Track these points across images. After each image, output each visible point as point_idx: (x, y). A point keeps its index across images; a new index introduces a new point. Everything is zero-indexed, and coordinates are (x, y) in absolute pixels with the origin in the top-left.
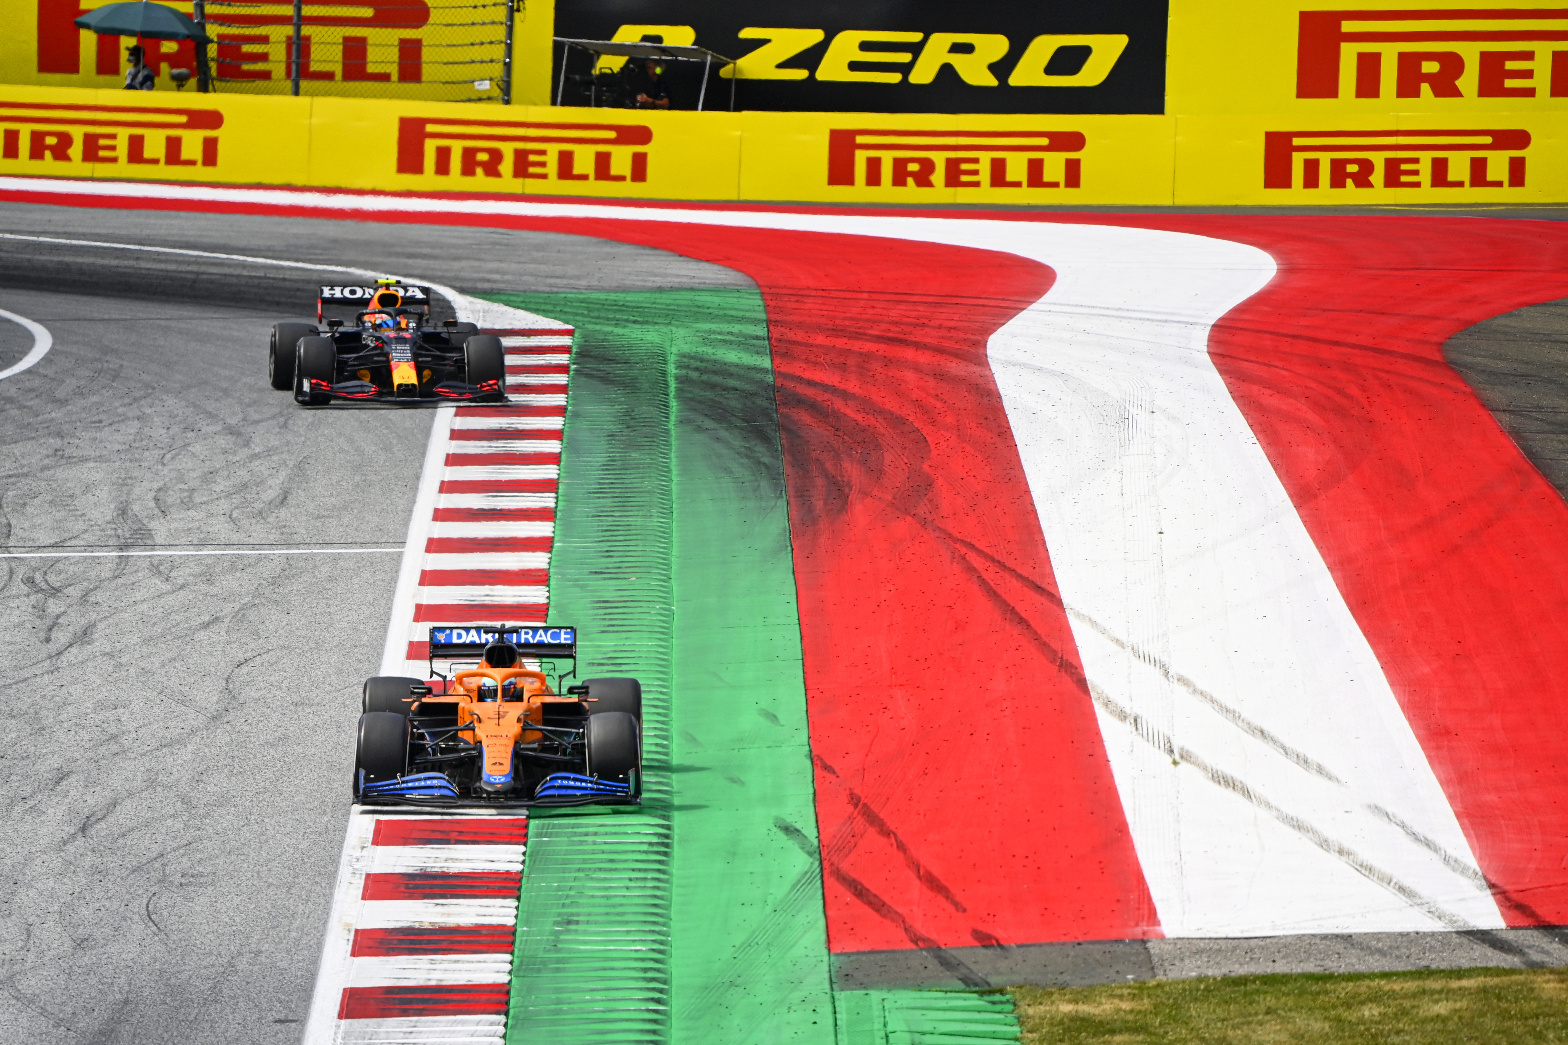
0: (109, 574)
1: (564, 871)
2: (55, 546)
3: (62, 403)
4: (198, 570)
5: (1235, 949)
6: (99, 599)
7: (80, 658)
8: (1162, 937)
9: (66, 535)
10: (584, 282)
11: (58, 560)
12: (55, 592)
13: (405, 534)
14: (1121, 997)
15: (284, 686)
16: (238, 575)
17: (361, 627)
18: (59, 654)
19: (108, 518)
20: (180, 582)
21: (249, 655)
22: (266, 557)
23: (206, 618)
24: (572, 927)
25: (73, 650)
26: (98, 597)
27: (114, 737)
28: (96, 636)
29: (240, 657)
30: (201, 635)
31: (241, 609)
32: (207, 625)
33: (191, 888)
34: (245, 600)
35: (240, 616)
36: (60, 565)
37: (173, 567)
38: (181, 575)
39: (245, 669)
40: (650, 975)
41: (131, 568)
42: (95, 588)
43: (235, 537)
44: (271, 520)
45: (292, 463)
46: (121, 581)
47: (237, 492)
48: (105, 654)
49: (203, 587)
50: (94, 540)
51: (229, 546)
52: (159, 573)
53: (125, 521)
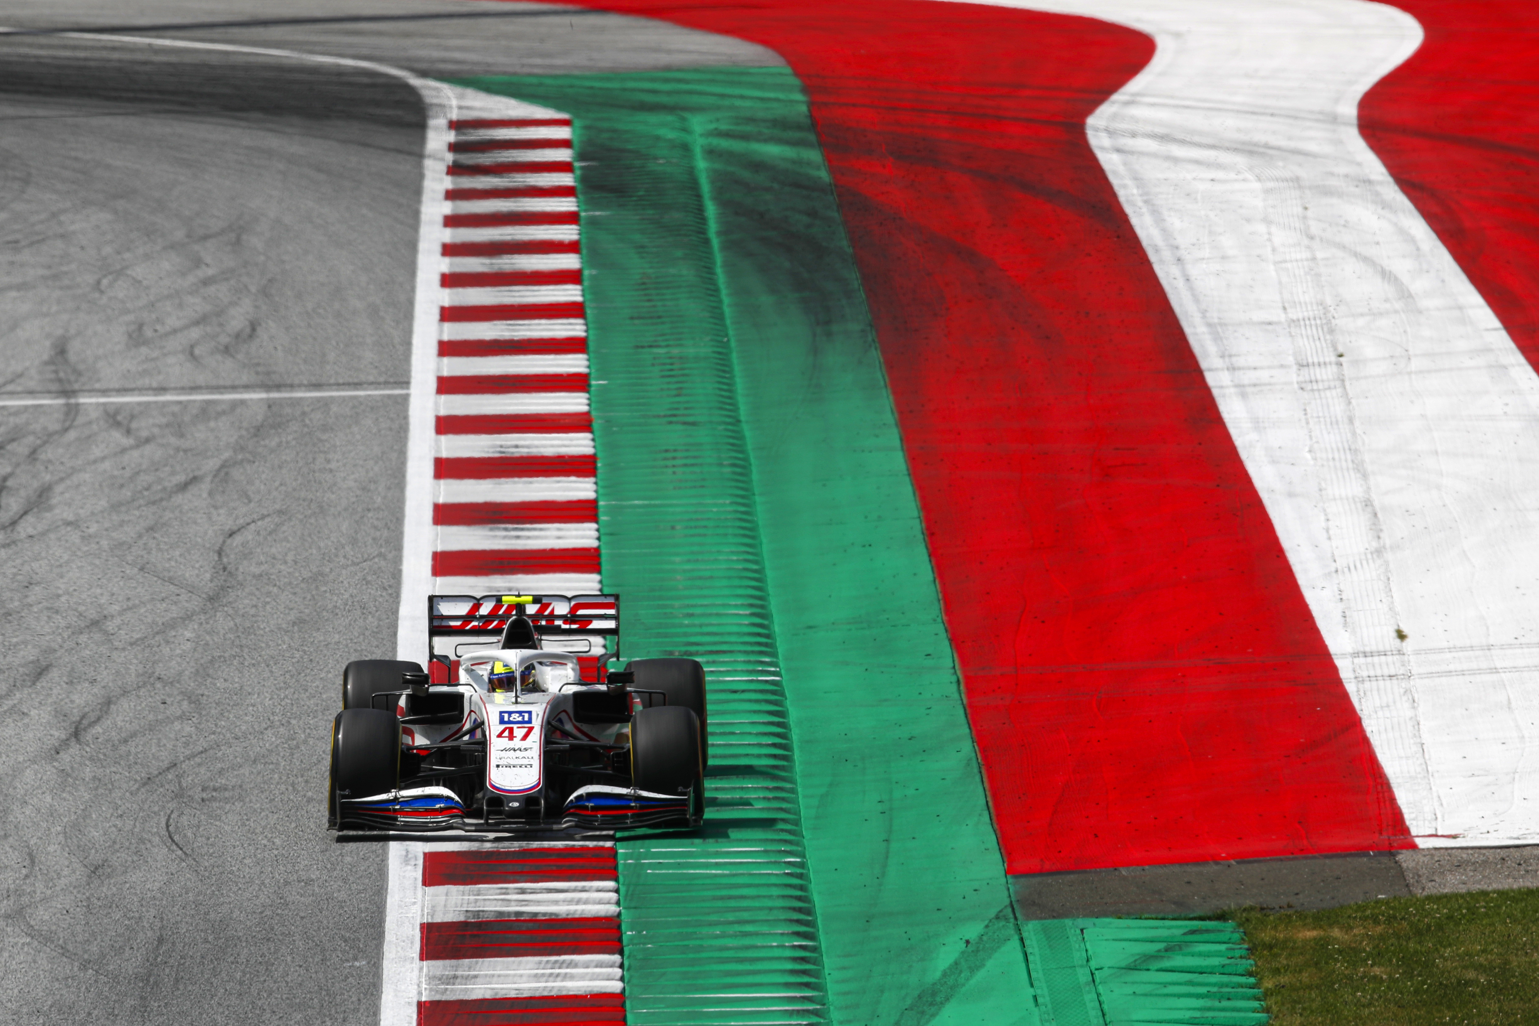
0: (57, 427)
4: (164, 420)
6: (50, 456)
7: (40, 527)
8: (1415, 847)
10: (572, 61)
13: (407, 373)
15: (290, 558)
16: (212, 424)
17: (372, 486)
18: (14, 523)
19: (45, 357)
20: (144, 434)
21: (241, 521)
22: (243, 402)
23: (181, 478)
25: (30, 518)
26: (48, 453)
27: (95, 623)
28: (54, 501)
29: (230, 525)
30: (178, 499)
31: (223, 466)
32: (184, 487)
33: (215, 805)
34: (226, 455)
35: (223, 474)
37: (132, 417)
38: (143, 426)
39: (238, 539)
40: (790, 904)
41: (80, 420)
42: (45, 443)
43: (201, 379)
44: (240, 356)
45: (253, 289)
46: (72, 435)
47: (197, 323)
48: (69, 524)
49: (173, 440)
50: (32, 384)
51: (195, 389)
52: (117, 424)
53: (66, 361)
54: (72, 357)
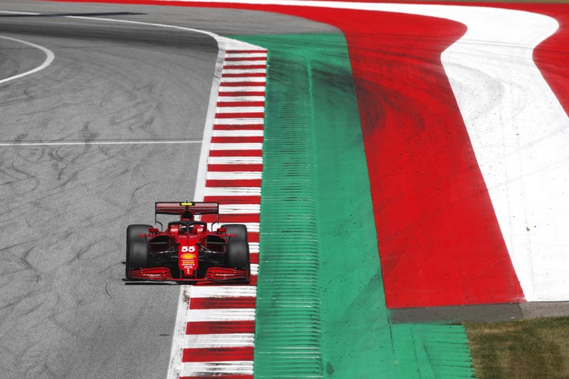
0: (82, 152)
1: (275, 274)
2: (60, 140)
3: (59, 82)
4: (118, 150)
5: (556, 306)
7: (73, 186)
8: (526, 301)
9: (64, 136)
10: (270, 31)
11: (61, 146)
12: (61, 159)
13: (202, 135)
14: (509, 326)
16: (135, 152)
18: (64, 184)
19: (81, 129)
20: (111, 155)
21: (141, 185)
22: (146, 144)
23: (122, 170)
24: (280, 298)
25: (70, 183)
26: (78, 161)
27: (88, 219)
28: (78, 177)
29: (137, 186)
30: (121, 177)
31: (137, 166)
32: (123, 173)
34: (138, 162)
35: (136, 169)
36: (62, 149)
37: (108, 149)
38: (111, 152)
39: (139, 190)
40: (313, 317)
41: (91, 149)
42: (77, 158)
43: (132, 137)
44: (147, 129)
45: (154, 106)
46: (87, 154)
47: (132, 118)
48: (82, 185)
49: (121, 157)
50: (76, 138)
51: (130, 140)
52: (103, 151)
53: (88, 130)
54: (90, 129)
